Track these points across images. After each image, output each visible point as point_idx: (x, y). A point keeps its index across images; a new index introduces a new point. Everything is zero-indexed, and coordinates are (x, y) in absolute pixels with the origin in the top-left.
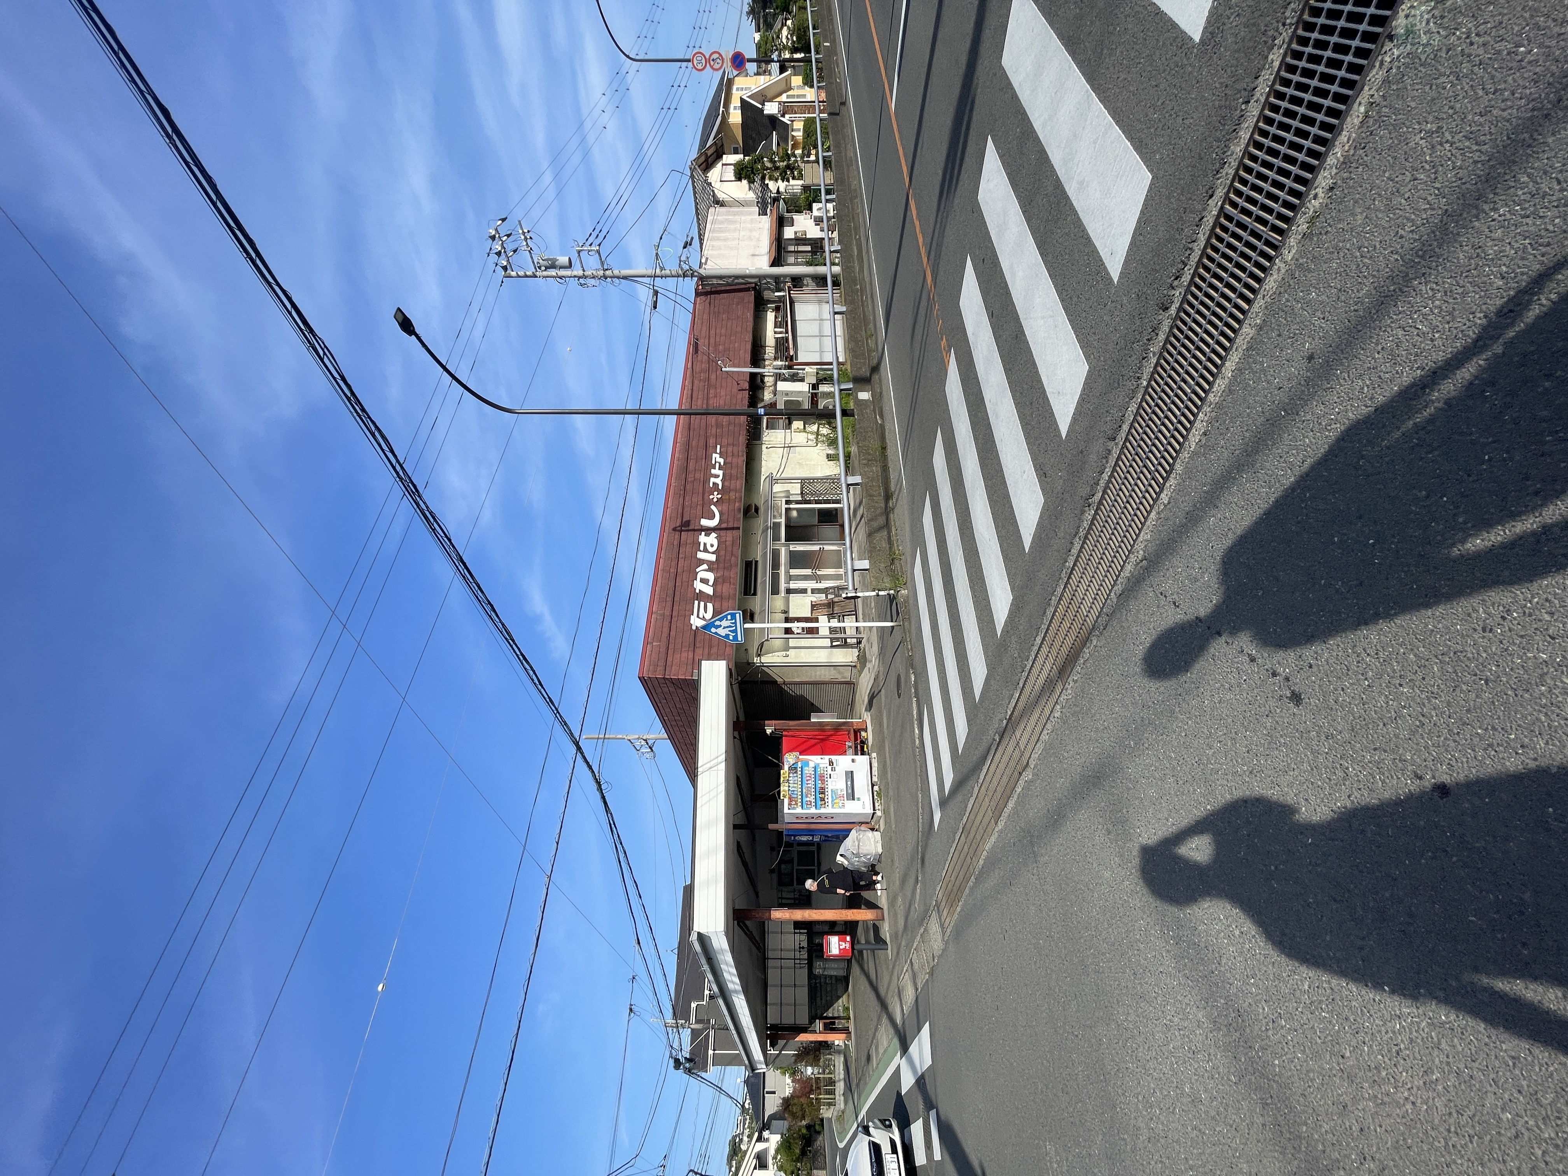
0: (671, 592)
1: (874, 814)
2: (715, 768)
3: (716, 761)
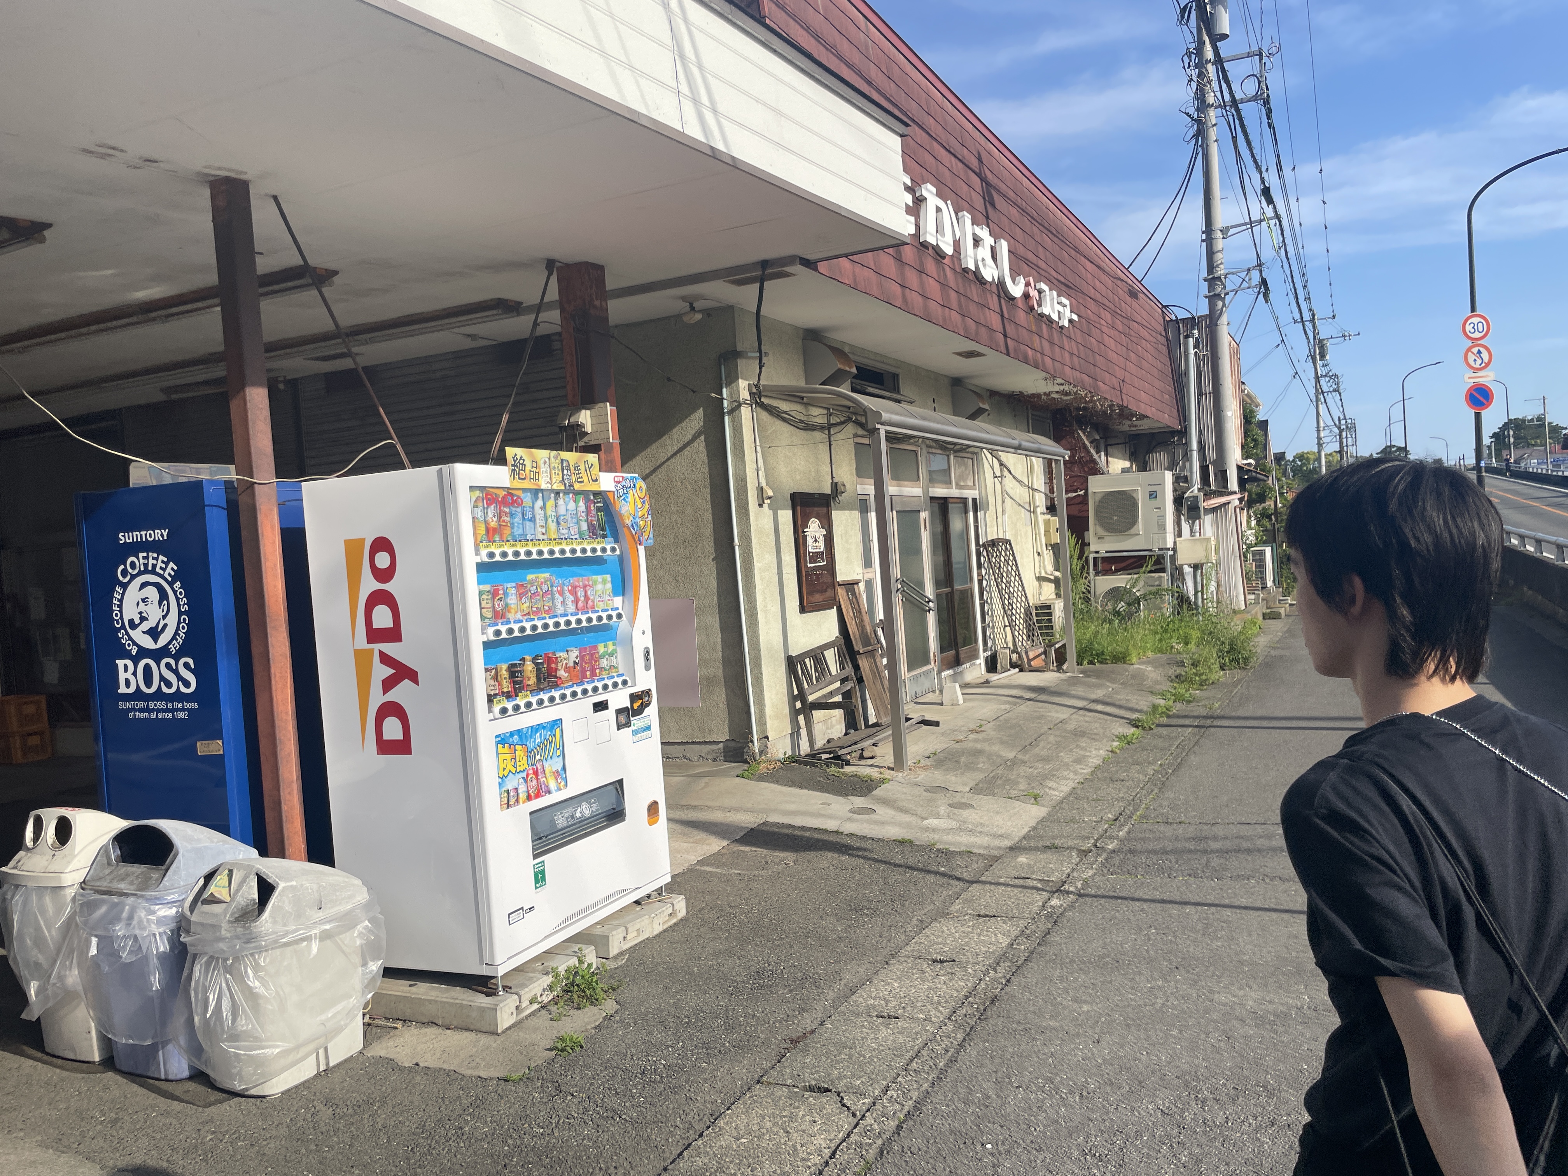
1: (487, 984)
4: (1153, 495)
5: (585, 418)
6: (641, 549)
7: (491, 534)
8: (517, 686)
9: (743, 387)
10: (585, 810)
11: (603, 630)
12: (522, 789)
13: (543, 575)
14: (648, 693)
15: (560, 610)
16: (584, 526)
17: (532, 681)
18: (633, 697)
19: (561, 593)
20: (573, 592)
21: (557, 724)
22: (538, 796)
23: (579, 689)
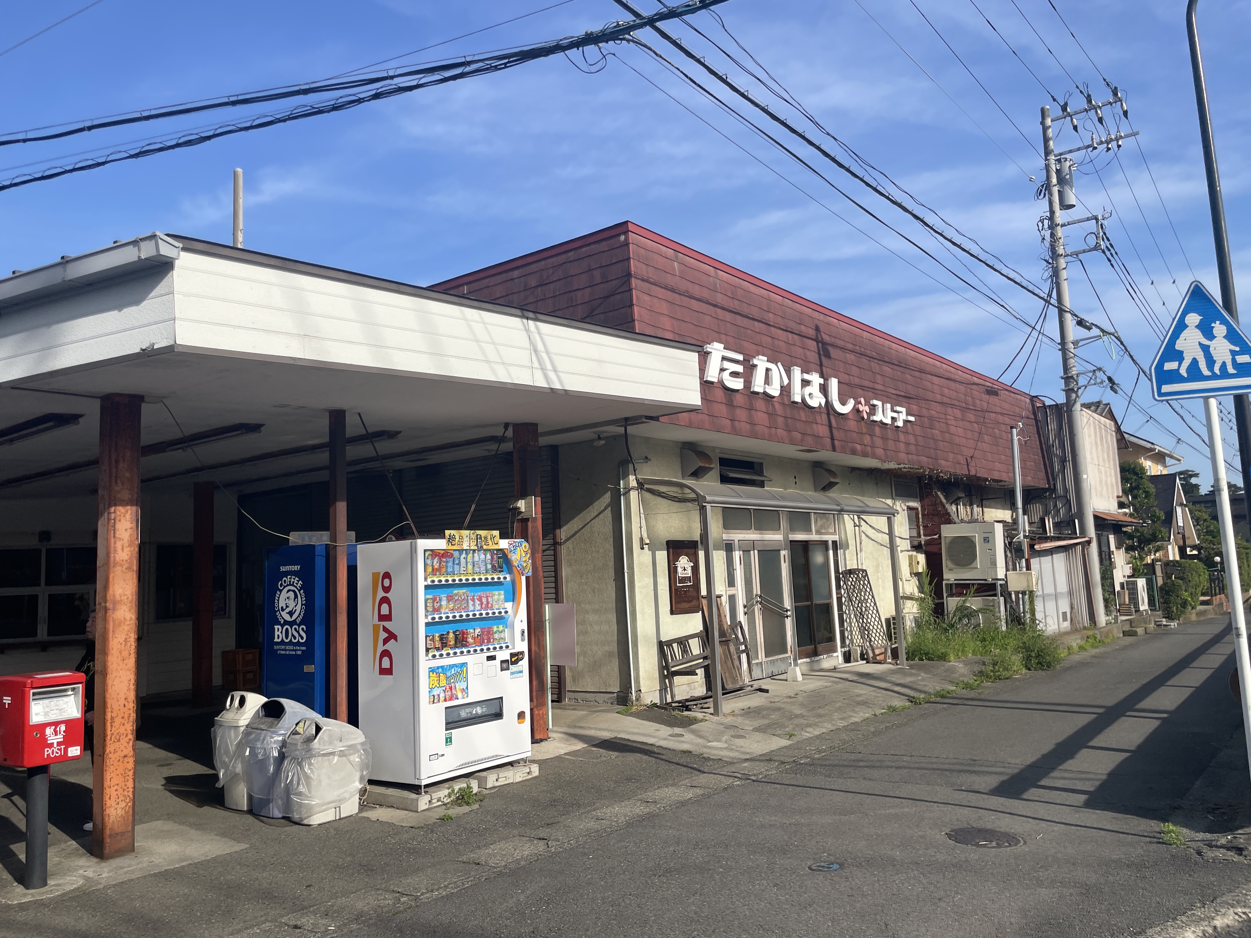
4: (986, 540)
5: (521, 504)
6: (523, 579)
7: (434, 571)
8: (444, 644)
9: (632, 481)
10: (479, 710)
11: (500, 619)
12: (442, 695)
13: (462, 591)
14: (522, 653)
15: (471, 608)
16: (489, 566)
17: (452, 642)
18: (512, 655)
19: (473, 600)
20: (480, 599)
21: (464, 665)
22: (451, 699)
23: (478, 649)
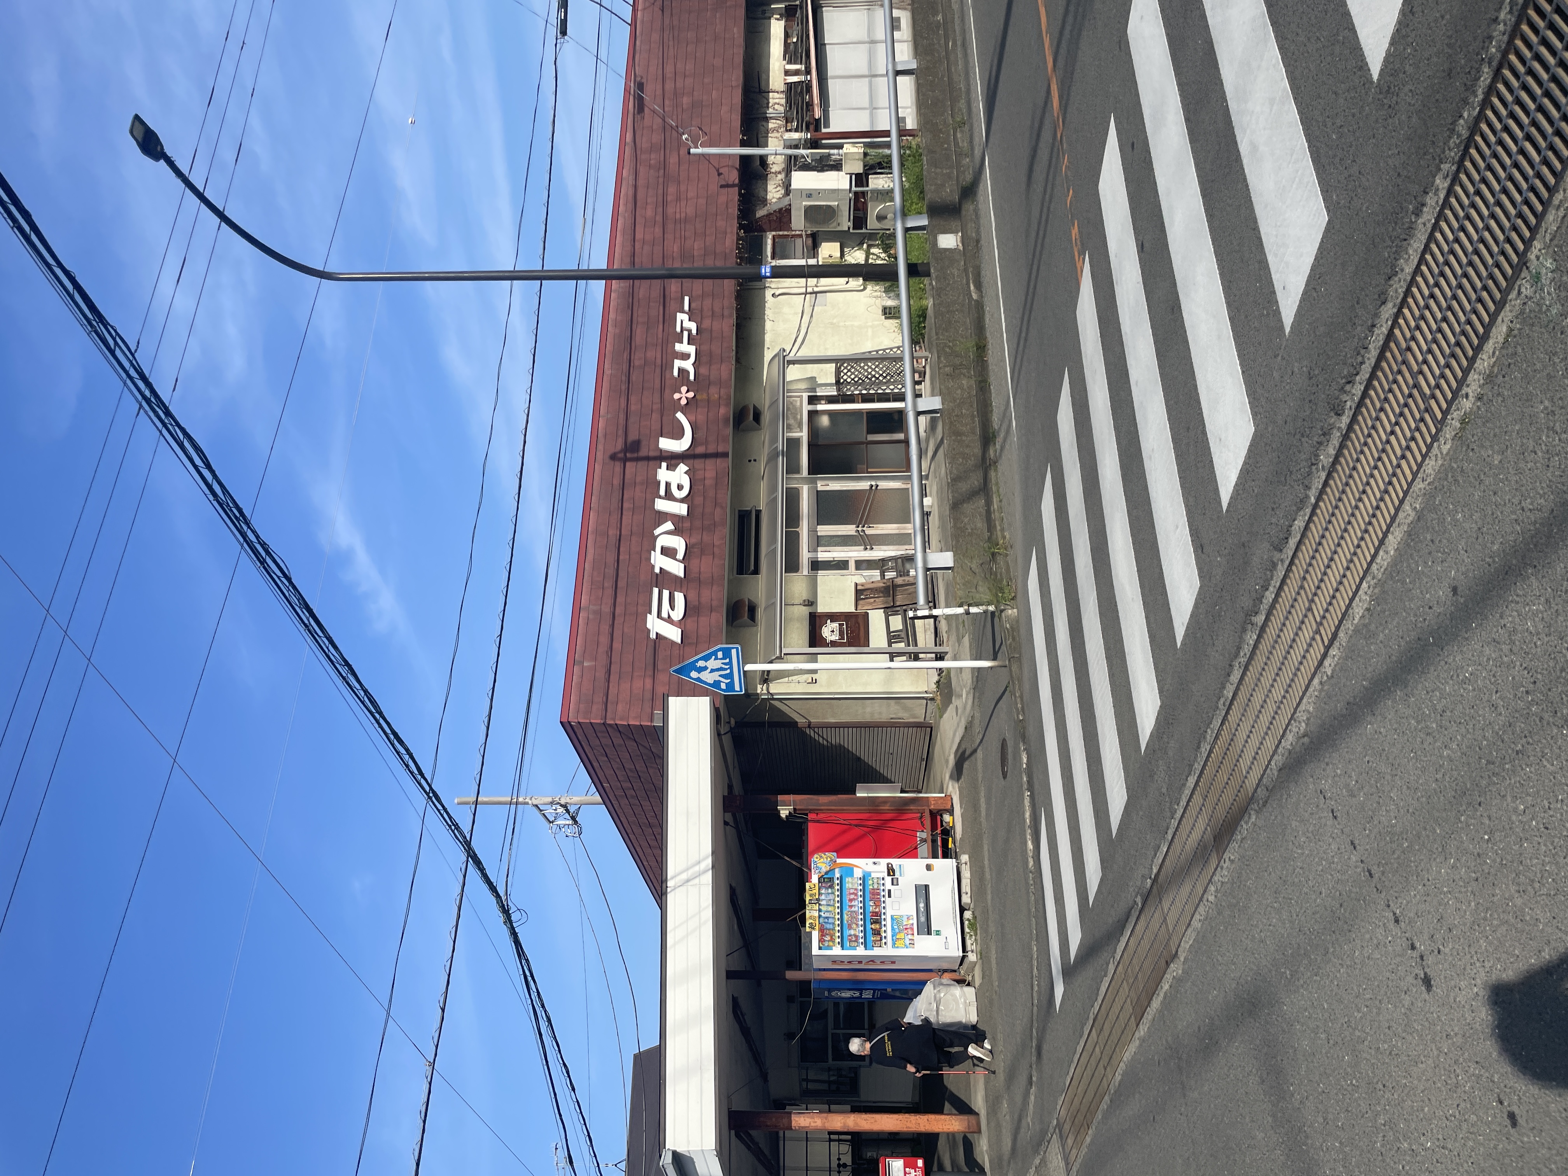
0: (611, 571)
1: (964, 957)
2: (696, 881)
3: (696, 868)
6: (839, 861)
7: (832, 940)
8: (877, 933)
10: (922, 905)
11: (864, 879)
12: (910, 937)
13: (845, 917)
14: (888, 864)
15: (856, 909)
16: (830, 891)
17: (878, 926)
18: (889, 875)
19: (851, 906)
20: (851, 900)
21: (892, 917)
22: (912, 929)
23: (883, 905)
